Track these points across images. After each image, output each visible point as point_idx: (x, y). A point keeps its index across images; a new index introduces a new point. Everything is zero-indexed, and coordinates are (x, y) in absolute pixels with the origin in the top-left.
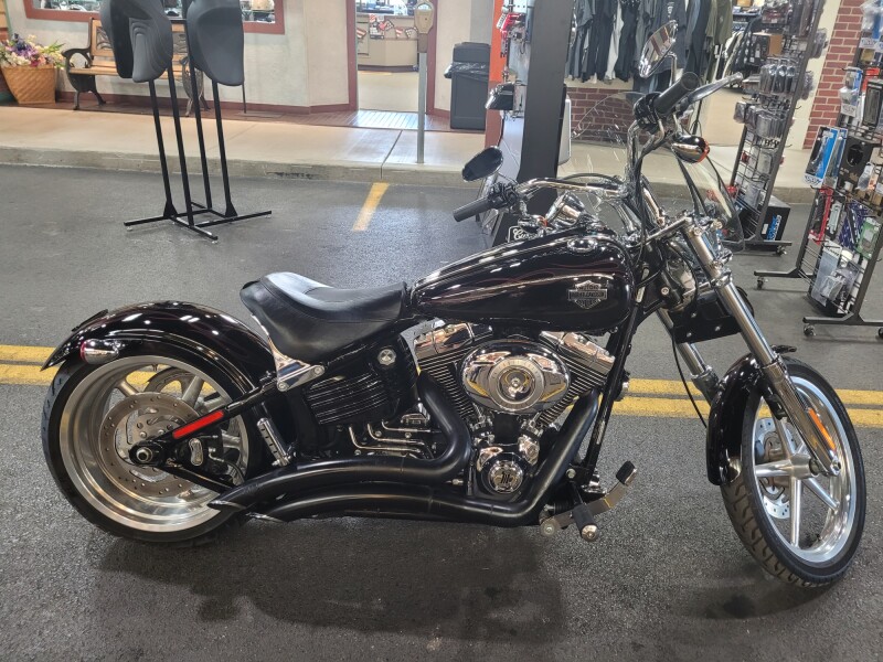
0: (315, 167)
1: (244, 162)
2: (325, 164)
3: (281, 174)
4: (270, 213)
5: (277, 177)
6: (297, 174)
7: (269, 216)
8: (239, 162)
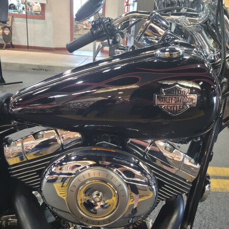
0: (49, 67)
1: (19, 64)
2: (53, 65)
3: (34, 69)
4: (22, 82)
5: (32, 70)
6: (41, 70)
7: (22, 84)
8: (16, 64)
